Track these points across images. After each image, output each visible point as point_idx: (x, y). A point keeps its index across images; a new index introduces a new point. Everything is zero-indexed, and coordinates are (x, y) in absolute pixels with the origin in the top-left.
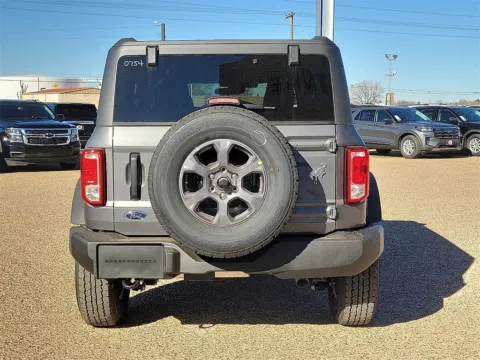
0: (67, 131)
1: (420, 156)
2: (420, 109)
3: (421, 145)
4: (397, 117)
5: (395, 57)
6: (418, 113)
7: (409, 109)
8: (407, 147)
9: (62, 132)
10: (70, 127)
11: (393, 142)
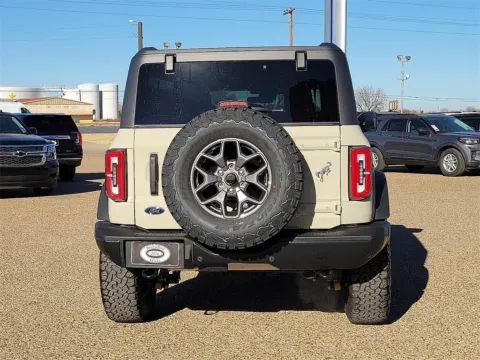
0: (41, 148)
1: (465, 174)
2: (458, 117)
3: (466, 161)
4: (434, 127)
5: (408, 58)
6: (457, 121)
7: (447, 117)
8: (448, 162)
9: (37, 148)
10: (44, 143)
11: (430, 157)
